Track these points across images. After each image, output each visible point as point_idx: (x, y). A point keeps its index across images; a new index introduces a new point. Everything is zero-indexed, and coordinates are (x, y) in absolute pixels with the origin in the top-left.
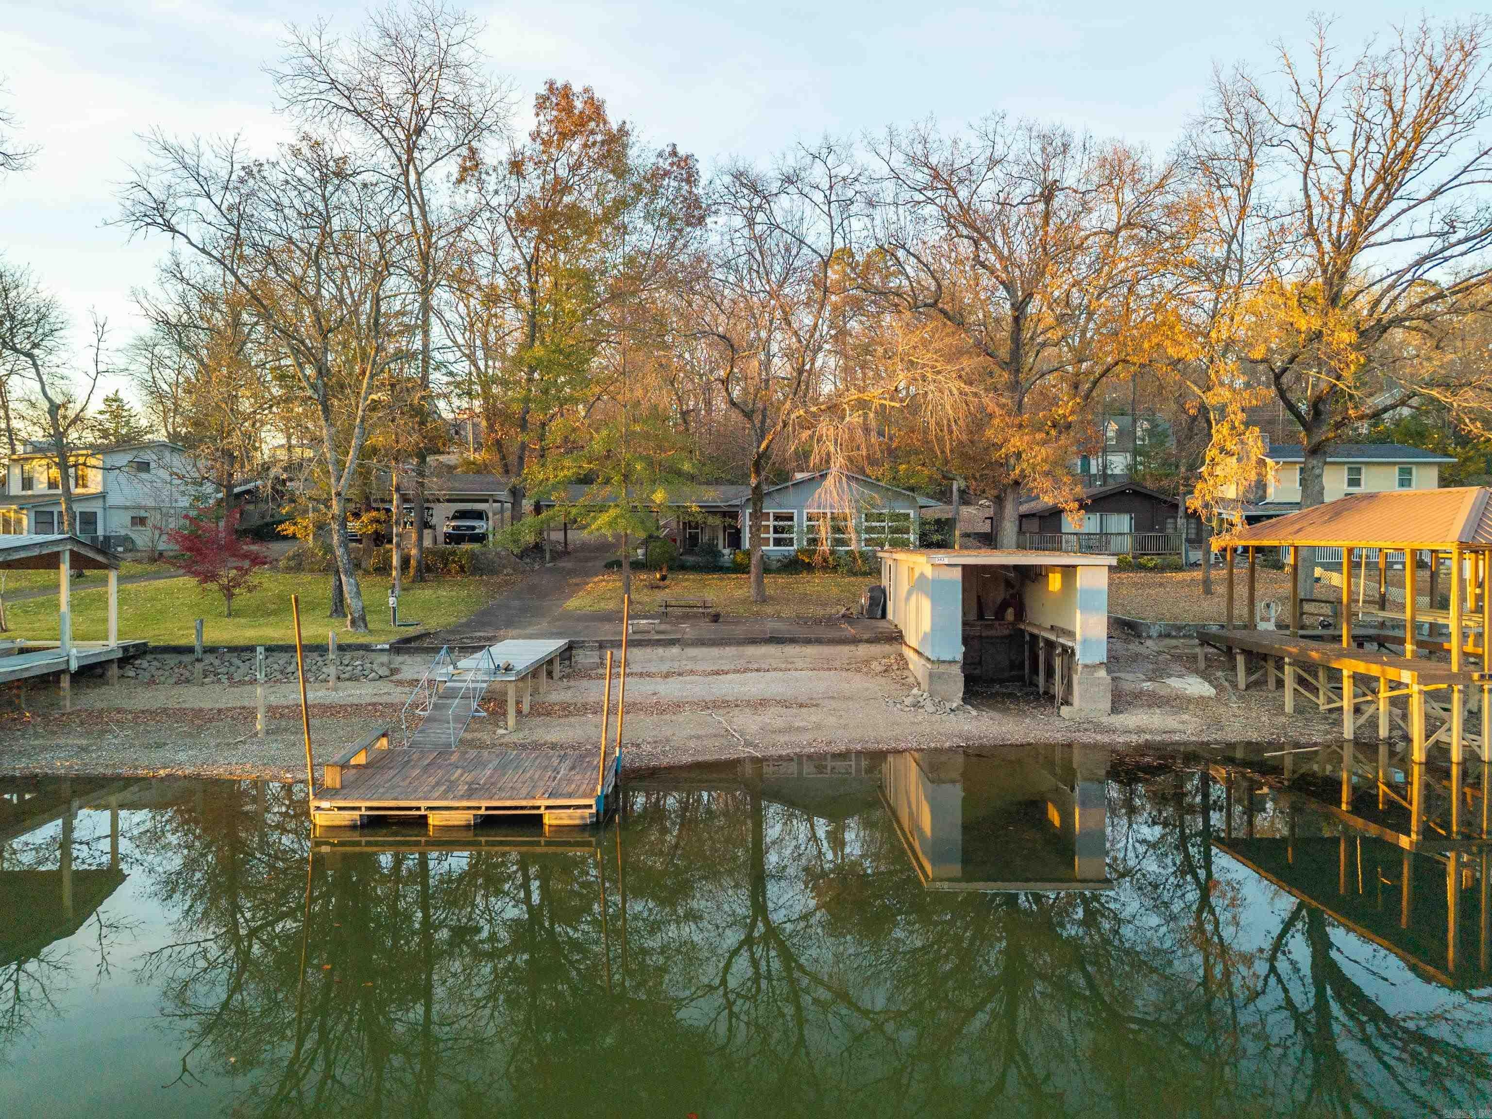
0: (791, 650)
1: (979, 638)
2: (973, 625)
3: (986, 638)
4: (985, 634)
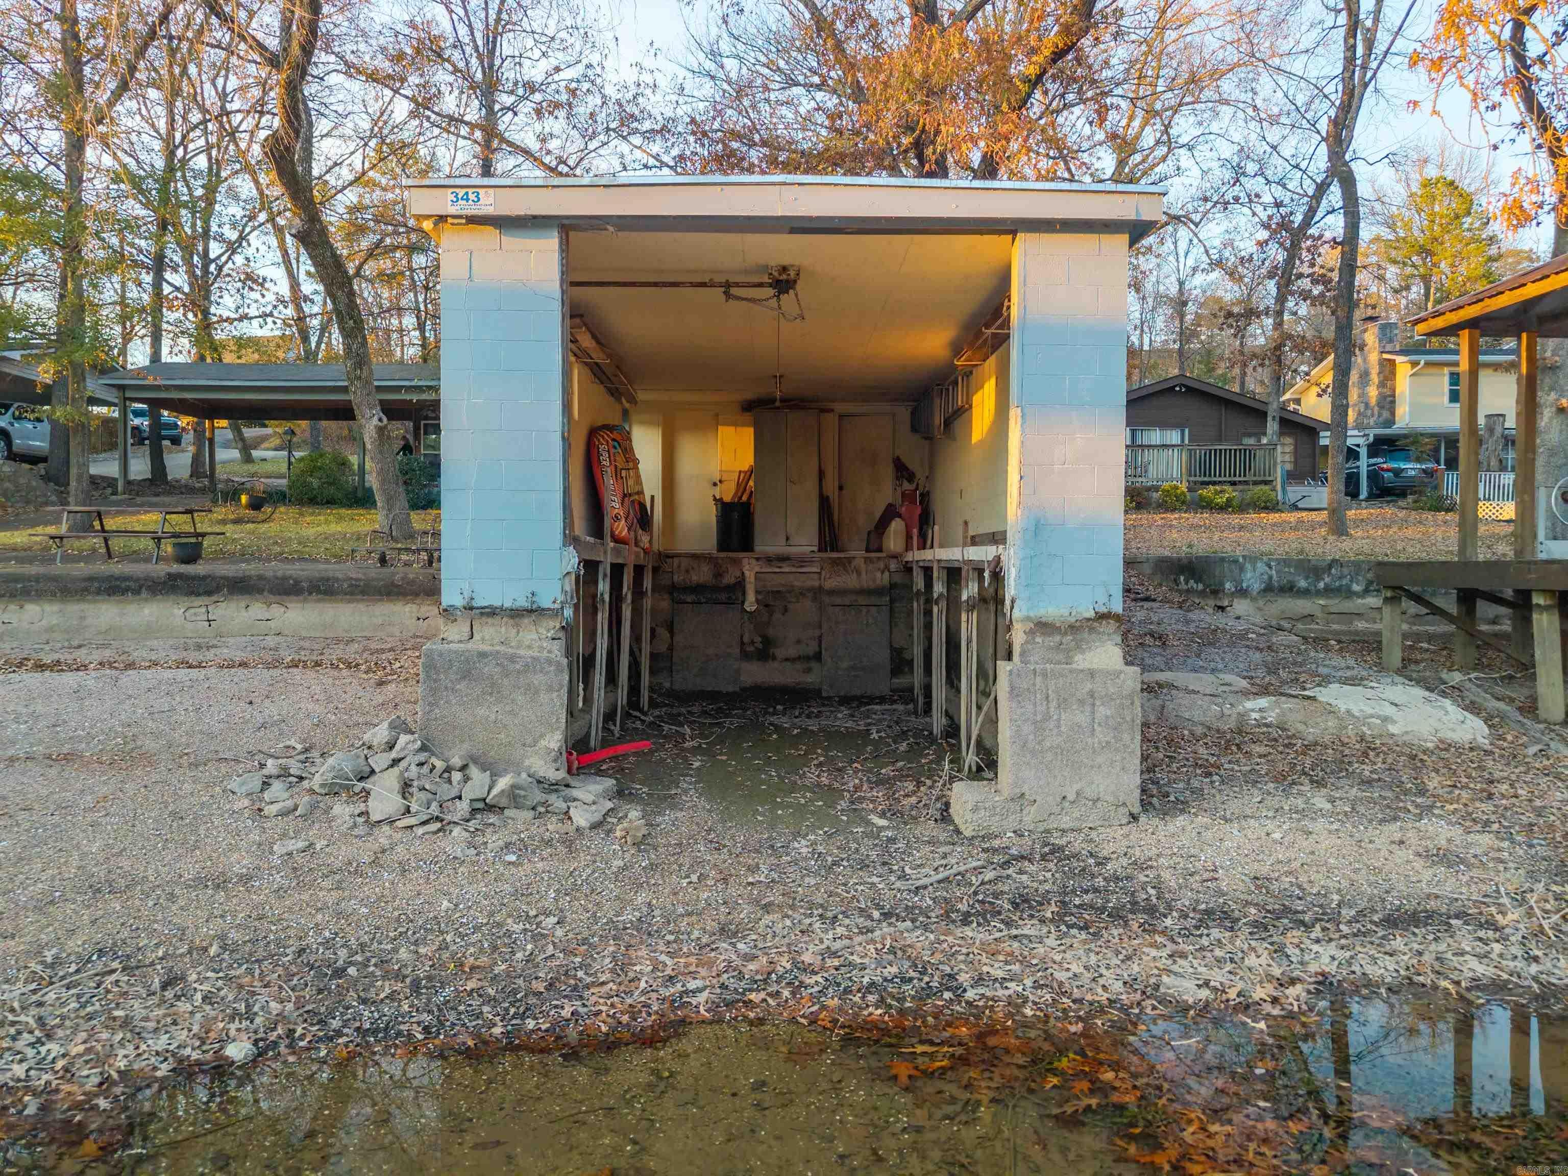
1: (818, 593)
2: (802, 561)
3: (832, 592)
4: (830, 584)
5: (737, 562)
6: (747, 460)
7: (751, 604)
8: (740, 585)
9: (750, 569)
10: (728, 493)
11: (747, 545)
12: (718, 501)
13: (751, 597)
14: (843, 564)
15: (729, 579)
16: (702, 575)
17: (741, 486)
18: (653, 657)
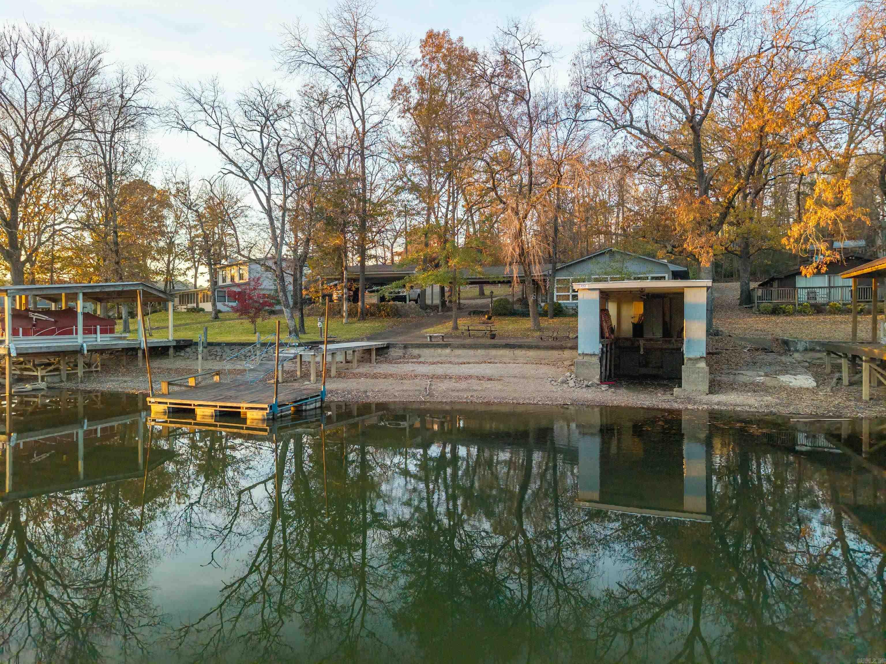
0: (519, 352)
1: (661, 350)
2: (657, 340)
3: (666, 349)
4: (665, 347)
5: (638, 341)
6: (641, 311)
7: (642, 352)
8: (639, 347)
9: (642, 342)
10: (636, 320)
11: (641, 336)
12: (633, 324)
13: (642, 350)
14: (670, 342)
15: (636, 344)
16: (628, 344)
17: (640, 319)
18: (615, 365)
